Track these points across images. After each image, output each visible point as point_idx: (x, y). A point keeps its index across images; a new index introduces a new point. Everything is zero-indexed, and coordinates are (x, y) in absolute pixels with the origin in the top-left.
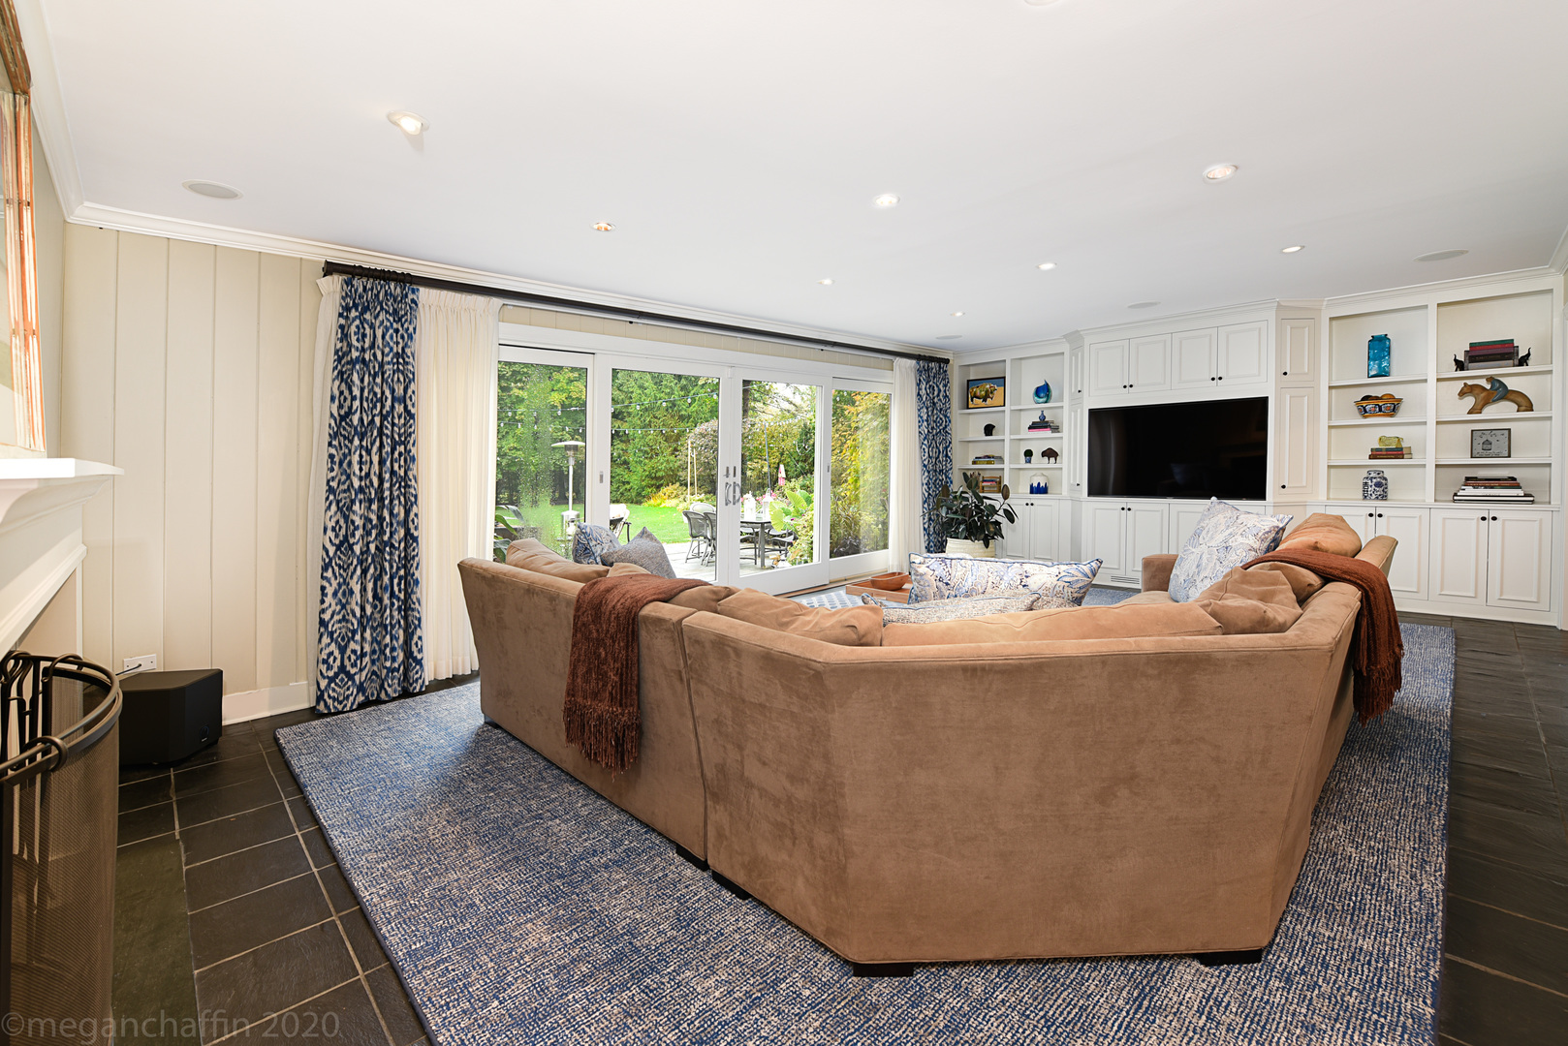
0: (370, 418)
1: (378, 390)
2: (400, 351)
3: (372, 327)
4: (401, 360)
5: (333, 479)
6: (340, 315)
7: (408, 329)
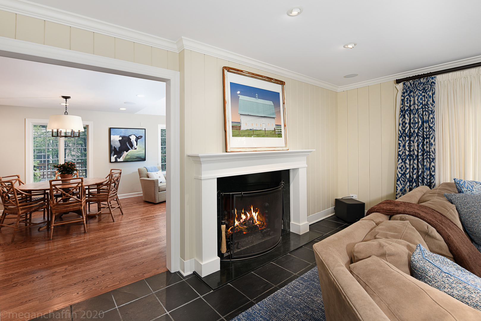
0: (414, 130)
1: (416, 120)
2: (426, 103)
3: (414, 97)
4: (426, 107)
5: (400, 151)
6: (402, 96)
7: (429, 94)
